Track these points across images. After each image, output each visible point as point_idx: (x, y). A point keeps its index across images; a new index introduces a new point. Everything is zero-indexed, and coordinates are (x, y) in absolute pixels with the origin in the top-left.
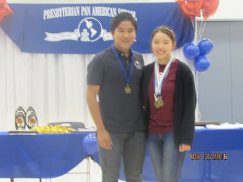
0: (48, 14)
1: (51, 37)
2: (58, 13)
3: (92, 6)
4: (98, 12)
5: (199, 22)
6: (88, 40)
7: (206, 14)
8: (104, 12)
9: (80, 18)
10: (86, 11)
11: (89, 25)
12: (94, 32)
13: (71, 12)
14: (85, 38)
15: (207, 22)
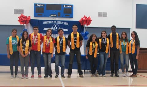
0: (45, 23)
1: (45, 29)
2: (47, 23)
3: (57, 21)
4: (58, 22)
5: (86, 27)
6: (55, 30)
7: (88, 24)
8: (60, 23)
9: (53, 24)
10: (55, 22)
11: (56, 26)
12: (57, 28)
13: (51, 22)
14: (54, 30)
15: (88, 27)
